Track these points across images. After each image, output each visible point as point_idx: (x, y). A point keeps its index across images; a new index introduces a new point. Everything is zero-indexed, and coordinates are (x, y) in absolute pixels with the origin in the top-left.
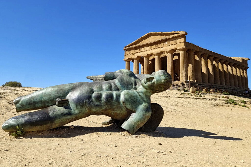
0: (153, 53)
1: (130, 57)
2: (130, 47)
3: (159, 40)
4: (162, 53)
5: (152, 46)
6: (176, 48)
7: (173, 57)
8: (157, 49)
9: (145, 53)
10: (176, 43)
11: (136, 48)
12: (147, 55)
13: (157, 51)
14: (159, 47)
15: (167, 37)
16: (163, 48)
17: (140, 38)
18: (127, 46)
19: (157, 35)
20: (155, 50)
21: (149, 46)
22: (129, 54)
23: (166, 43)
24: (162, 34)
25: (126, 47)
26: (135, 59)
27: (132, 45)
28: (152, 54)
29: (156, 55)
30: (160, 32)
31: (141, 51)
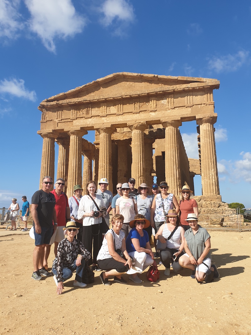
0: (129, 124)
1: (57, 128)
2: (61, 102)
5: (125, 106)
6: (192, 116)
8: (138, 115)
9: (105, 121)
10: (191, 104)
11: (77, 107)
14: (146, 111)
16: (157, 113)
17: (91, 83)
18: (53, 98)
19: (141, 79)
20: (132, 117)
21: (114, 105)
22: (57, 121)
23: (164, 102)
29: (136, 128)
31: (93, 115)
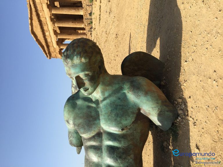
0: (53, 28)
1: (58, 53)
2: (47, 52)
3: (38, 22)
4: (52, 20)
5: (45, 29)
6: (46, 4)
7: (56, 7)
8: (48, 25)
9: (53, 37)
10: (40, 3)
11: (48, 46)
12: (54, 35)
13: (51, 24)
14: (46, 22)
15: (34, 13)
16: (46, 17)
17: (37, 42)
18: (46, 55)
19: (32, 24)
20: (50, 27)
21: (45, 34)
22: (55, 53)
23: (41, 14)
24: (31, 19)
25: (47, 57)
26: (60, 48)
27: (44, 51)
28: (54, 30)
29: (55, 25)
30: (29, 20)
31: (51, 41)
